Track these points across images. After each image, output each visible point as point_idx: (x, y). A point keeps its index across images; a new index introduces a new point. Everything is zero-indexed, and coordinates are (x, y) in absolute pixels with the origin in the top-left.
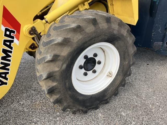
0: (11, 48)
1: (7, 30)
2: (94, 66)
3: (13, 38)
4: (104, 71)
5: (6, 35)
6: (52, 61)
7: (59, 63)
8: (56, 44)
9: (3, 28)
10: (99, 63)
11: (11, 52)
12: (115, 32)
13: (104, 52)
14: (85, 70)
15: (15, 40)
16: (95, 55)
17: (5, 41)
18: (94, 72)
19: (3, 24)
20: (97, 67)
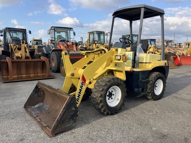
0: (82, 89)
1: (82, 82)
2: (112, 96)
3: (83, 85)
4: (115, 98)
5: (82, 84)
6: (102, 91)
7: (104, 91)
8: (103, 86)
9: (81, 82)
10: (114, 95)
11: (81, 90)
12: (119, 83)
13: (115, 90)
14: (109, 97)
15: (84, 86)
16: (112, 91)
17: (81, 86)
18: (112, 99)
19: (82, 80)
20: (113, 97)
